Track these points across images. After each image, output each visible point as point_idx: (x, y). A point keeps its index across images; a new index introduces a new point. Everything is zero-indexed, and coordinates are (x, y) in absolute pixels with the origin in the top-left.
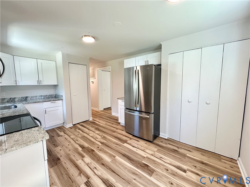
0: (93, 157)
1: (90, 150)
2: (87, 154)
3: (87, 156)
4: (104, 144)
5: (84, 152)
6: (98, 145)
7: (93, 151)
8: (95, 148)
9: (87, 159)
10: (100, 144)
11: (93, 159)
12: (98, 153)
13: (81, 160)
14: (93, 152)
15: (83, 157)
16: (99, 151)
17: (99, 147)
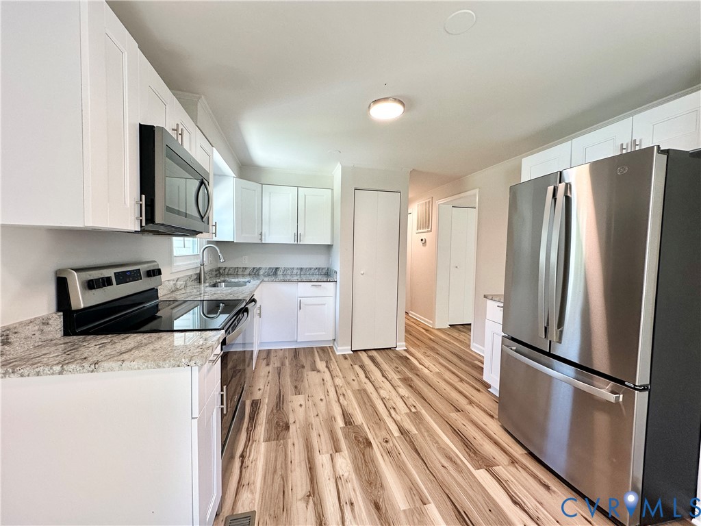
0: (360, 465)
1: (361, 439)
2: (350, 448)
3: (346, 452)
4: (407, 438)
5: (346, 436)
6: (389, 432)
7: (369, 444)
8: (377, 437)
9: (344, 464)
10: (396, 433)
11: (357, 470)
12: (377, 460)
13: (328, 456)
14: (368, 449)
15: (337, 449)
16: (384, 454)
17: (390, 441)
